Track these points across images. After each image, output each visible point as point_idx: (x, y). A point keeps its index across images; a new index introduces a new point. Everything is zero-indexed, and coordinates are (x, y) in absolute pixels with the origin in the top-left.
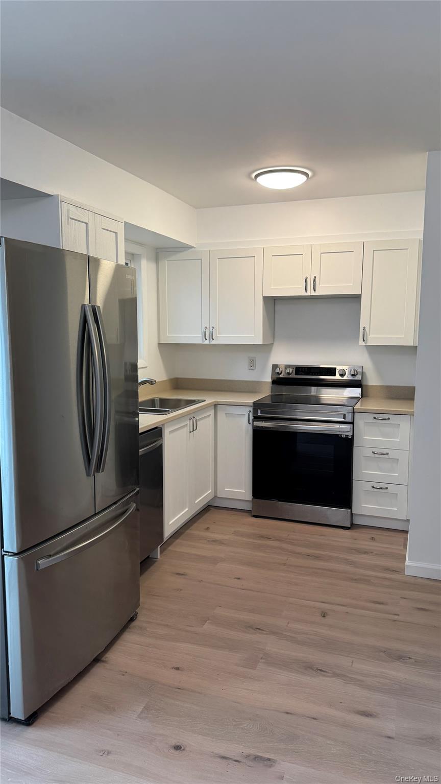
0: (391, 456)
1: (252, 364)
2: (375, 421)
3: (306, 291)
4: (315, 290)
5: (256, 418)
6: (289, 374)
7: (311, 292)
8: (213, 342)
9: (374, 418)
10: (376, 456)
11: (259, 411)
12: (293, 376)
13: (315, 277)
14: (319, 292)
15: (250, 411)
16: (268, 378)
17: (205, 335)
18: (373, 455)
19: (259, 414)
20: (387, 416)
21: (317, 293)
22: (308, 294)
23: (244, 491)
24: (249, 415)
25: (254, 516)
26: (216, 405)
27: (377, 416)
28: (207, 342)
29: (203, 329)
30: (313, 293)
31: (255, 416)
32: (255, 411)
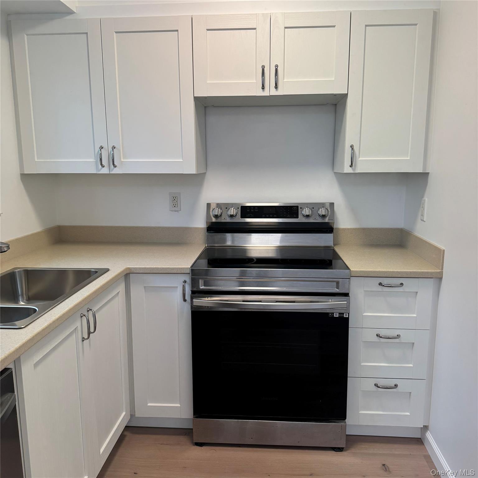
0: (403, 339)
1: (175, 202)
2: (380, 288)
3: (263, 88)
4: (276, 87)
5: (196, 293)
6: (232, 216)
7: (270, 91)
8: (116, 171)
9: (380, 284)
10: (383, 340)
11: (201, 282)
12: (239, 219)
13: (277, 66)
14: (282, 91)
15: (185, 282)
16: (200, 223)
17: (101, 159)
18: (376, 339)
19: (202, 287)
20: (398, 281)
21: (280, 92)
22: (266, 93)
23: (179, 405)
24: (184, 287)
25: (197, 444)
26: (127, 275)
27: (385, 281)
28: (105, 171)
29: (97, 149)
30: (274, 92)
31: (195, 289)
32: (194, 282)
